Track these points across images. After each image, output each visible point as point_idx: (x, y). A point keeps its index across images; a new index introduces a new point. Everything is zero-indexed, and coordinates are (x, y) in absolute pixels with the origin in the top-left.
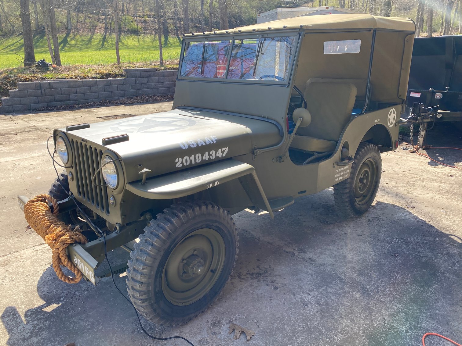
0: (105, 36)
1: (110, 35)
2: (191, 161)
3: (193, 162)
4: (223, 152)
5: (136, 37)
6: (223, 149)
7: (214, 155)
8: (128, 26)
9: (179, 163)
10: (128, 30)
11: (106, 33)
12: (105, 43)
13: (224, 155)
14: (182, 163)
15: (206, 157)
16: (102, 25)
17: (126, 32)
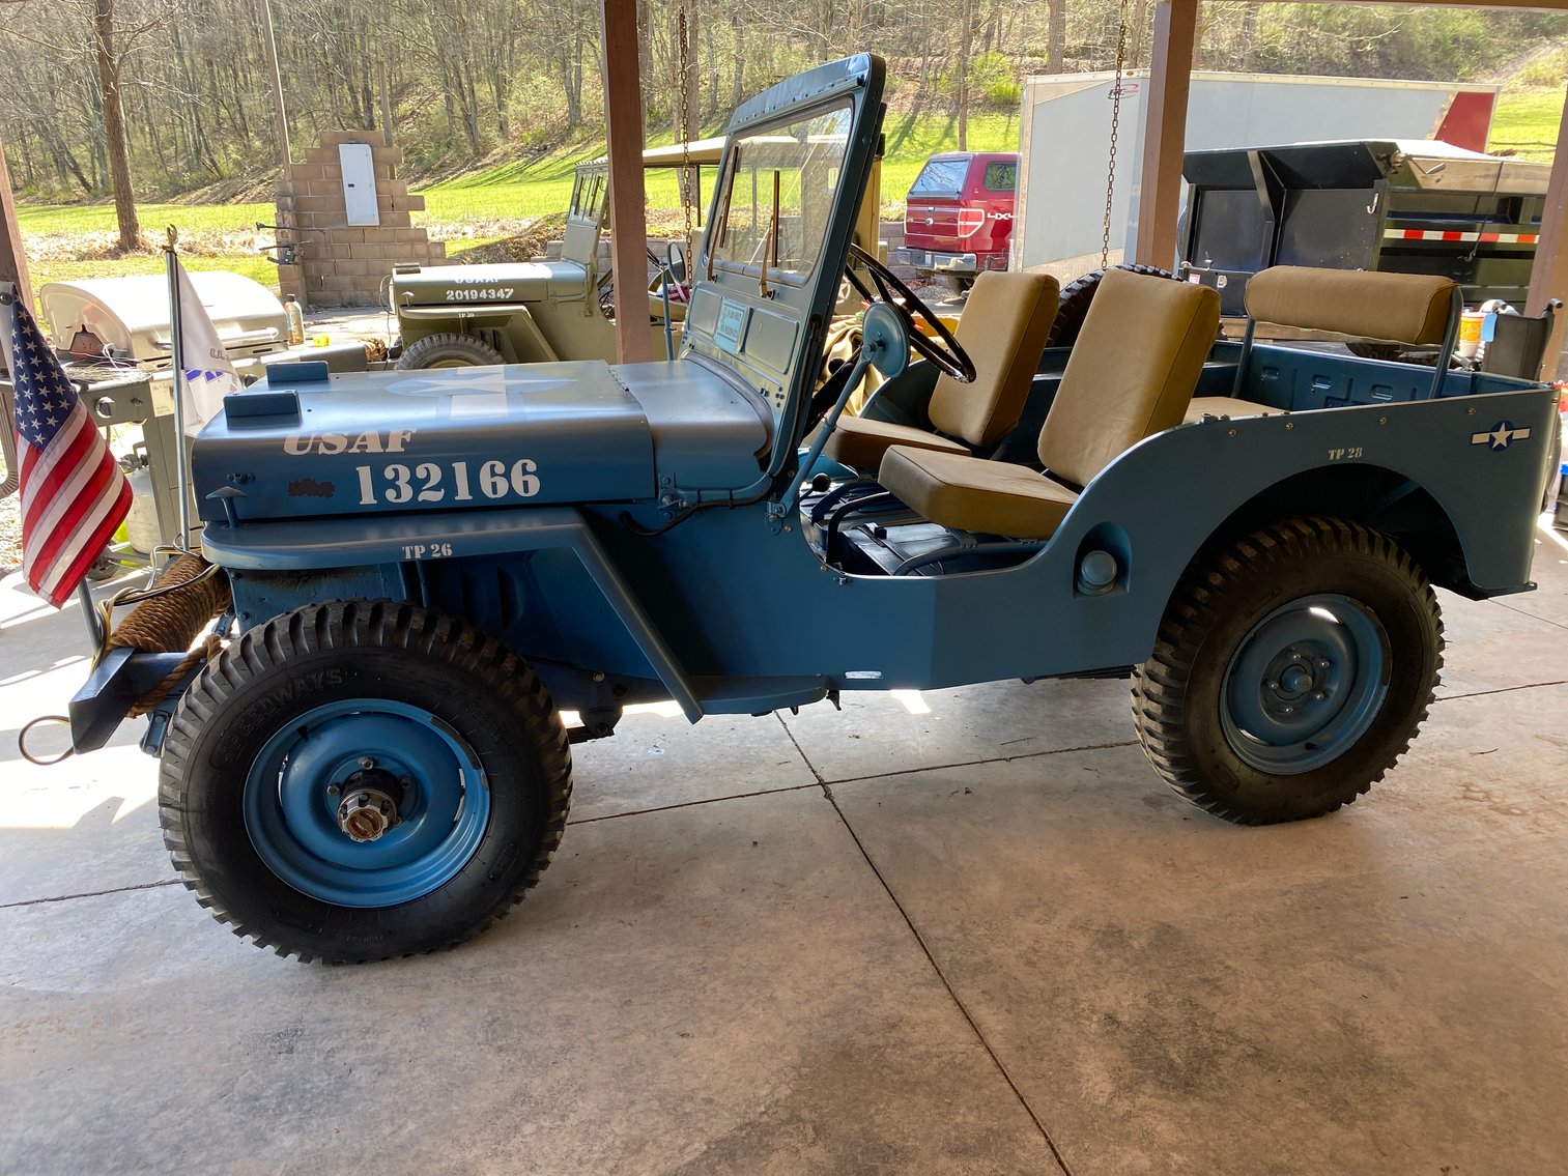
0: (913, 119)
1: (928, 116)
2: (464, 296)
3: (468, 298)
4: (506, 293)
5: (1003, 119)
6: (506, 290)
7: (493, 294)
8: (988, 88)
9: (450, 296)
10: (986, 98)
11: (916, 111)
12: (906, 142)
13: (507, 297)
14: (454, 296)
15: (483, 294)
16: (912, 88)
17: (979, 105)
